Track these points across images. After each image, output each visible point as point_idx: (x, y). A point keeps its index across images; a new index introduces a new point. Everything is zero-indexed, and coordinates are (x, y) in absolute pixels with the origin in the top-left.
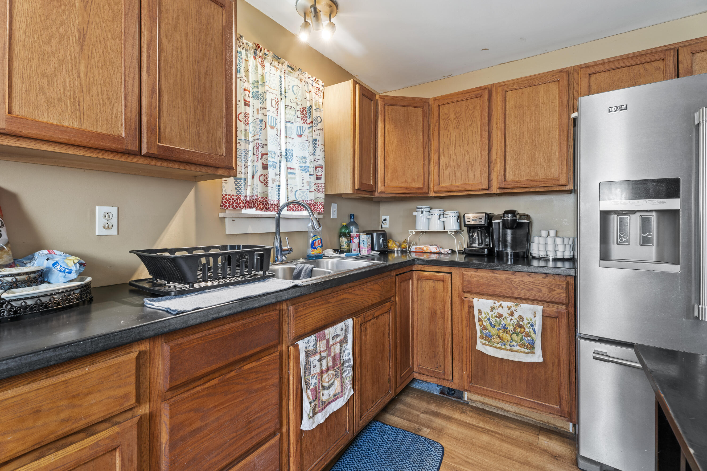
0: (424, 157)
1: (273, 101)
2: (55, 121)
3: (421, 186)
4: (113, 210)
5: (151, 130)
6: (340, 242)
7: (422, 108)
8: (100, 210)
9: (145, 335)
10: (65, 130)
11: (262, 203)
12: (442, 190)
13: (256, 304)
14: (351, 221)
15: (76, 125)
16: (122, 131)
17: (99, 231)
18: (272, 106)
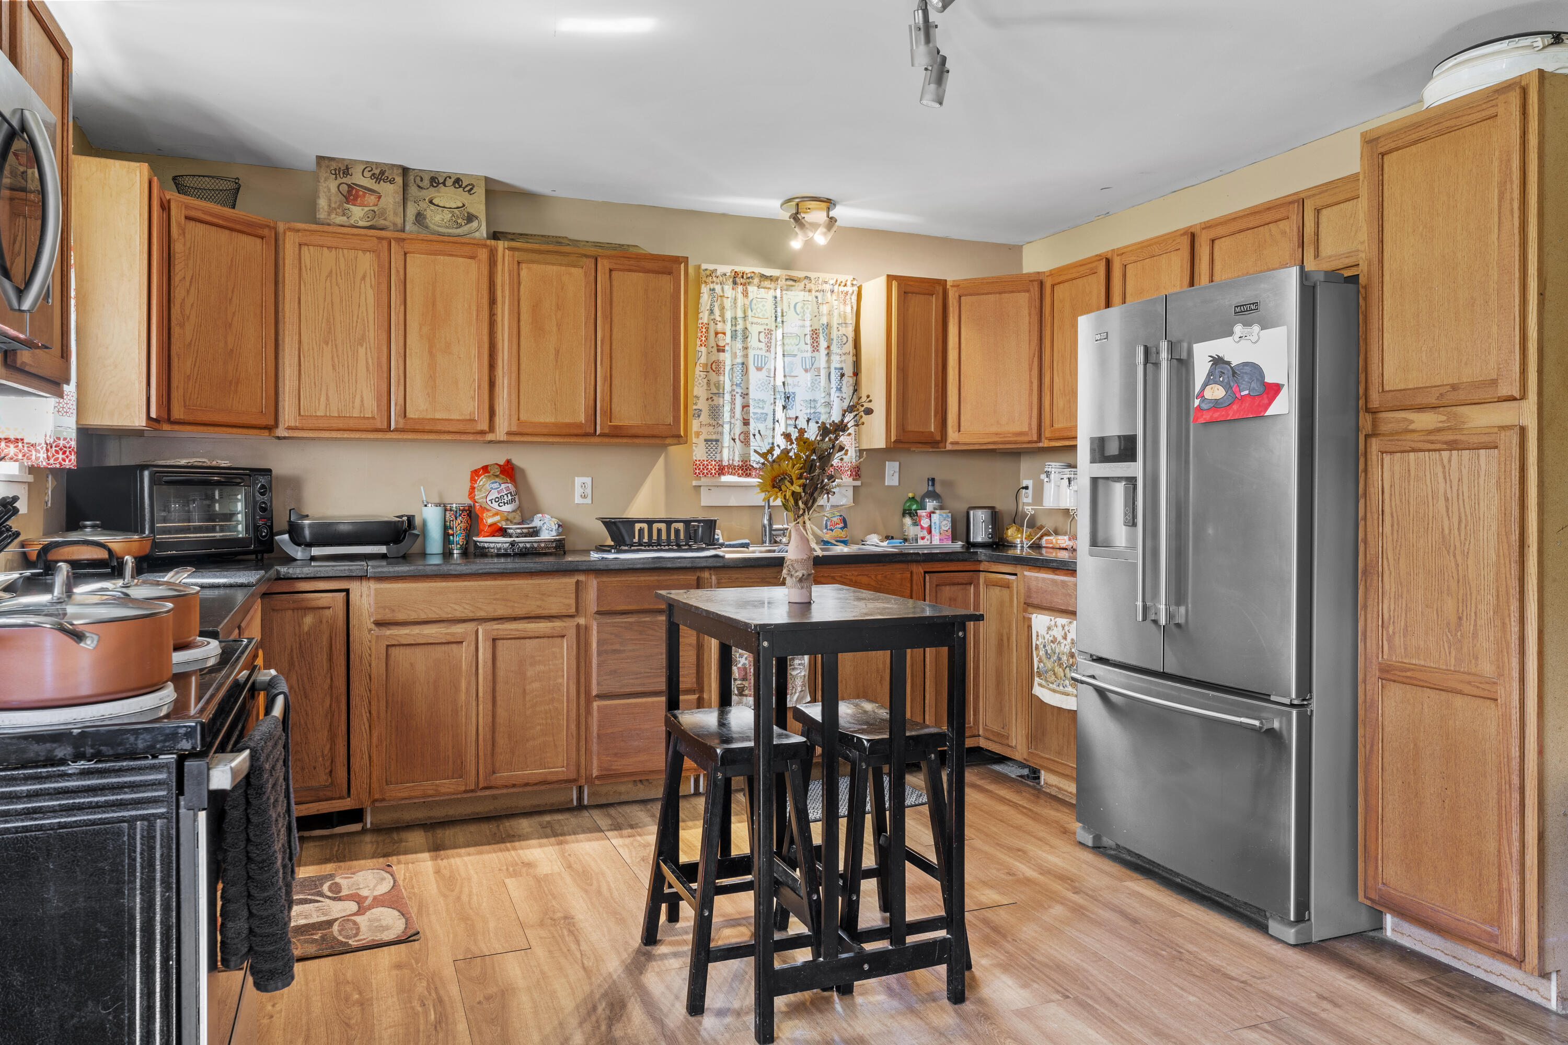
0: (1030, 378)
1: (762, 335)
2: (542, 420)
3: (1026, 429)
4: (588, 480)
5: (604, 413)
6: (902, 525)
7: (1028, 291)
8: (578, 481)
9: (580, 568)
10: (545, 425)
11: (741, 467)
12: (1057, 435)
13: (669, 565)
14: (928, 491)
15: (553, 420)
16: (582, 419)
17: (578, 500)
18: (760, 341)
